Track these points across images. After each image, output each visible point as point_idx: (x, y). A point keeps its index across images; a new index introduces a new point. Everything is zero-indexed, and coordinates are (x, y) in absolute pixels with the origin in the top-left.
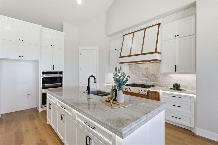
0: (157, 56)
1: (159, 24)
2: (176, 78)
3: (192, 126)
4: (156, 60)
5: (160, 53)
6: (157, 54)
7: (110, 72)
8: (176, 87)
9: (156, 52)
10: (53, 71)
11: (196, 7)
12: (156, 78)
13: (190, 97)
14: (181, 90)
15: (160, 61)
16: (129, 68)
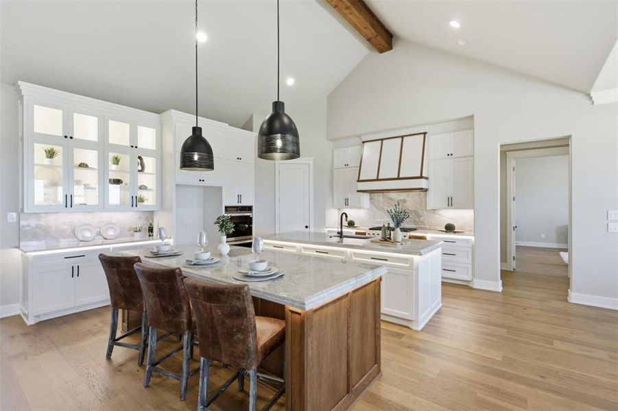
0: (422, 184)
1: (425, 133)
2: (449, 216)
3: (469, 278)
4: (422, 189)
5: (427, 178)
6: (423, 180)
7: (333, 206)
8: (450, 228)
9: (421, 177)
10: (240, 205)
11: (473, 120)
12: (419, 216)
13: (467, 241)
14: (455, 232)
15: (426, 190)
16: (371, 199)
